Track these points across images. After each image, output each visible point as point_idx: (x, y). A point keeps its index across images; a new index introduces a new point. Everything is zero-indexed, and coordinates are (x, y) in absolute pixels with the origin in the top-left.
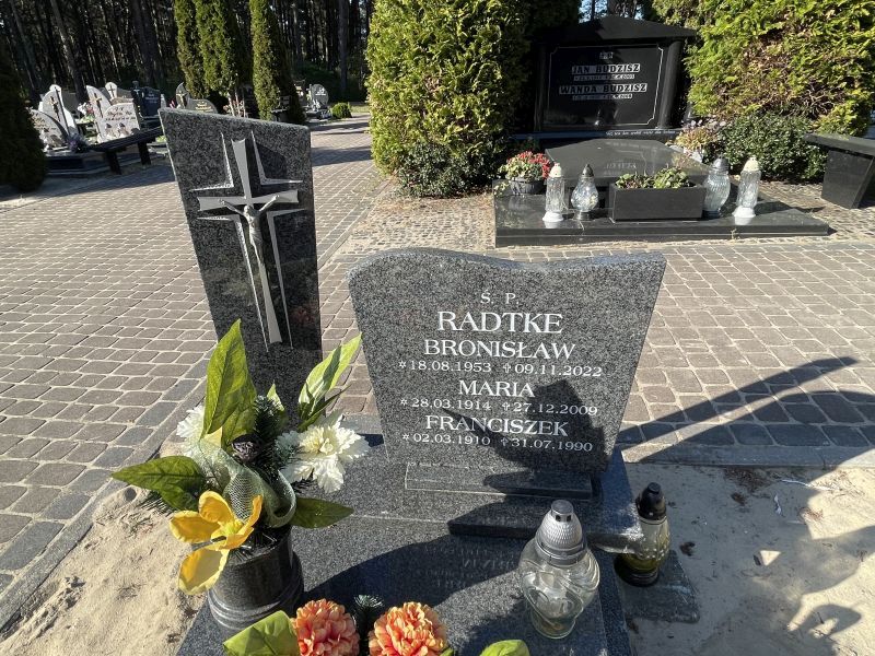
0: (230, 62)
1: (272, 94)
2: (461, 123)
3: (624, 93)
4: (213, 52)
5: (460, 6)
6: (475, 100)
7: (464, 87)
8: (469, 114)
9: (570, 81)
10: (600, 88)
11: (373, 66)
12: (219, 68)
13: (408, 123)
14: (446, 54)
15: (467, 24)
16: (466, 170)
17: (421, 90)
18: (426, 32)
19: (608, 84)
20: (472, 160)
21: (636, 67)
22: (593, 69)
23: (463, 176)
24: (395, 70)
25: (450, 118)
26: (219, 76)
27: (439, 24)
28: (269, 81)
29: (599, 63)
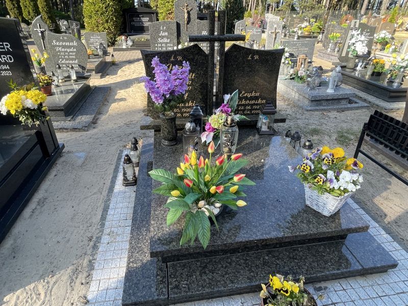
0: (33, 10)
1: (48, 22)
2: (107, 29)
3: (146, 25)
4: (26, 7)
5: (104, 4)
6: (110, 24)
7: (107, 21)
8: (109, 28)
9: (133, 21)
10: (141, 23)
11: (85, 16)
12: (29, 12)
13: (95, 29)
14: (102, 14)
15: (106, 8)
16: (110, 40)
17: (97, 22)
18: (96, 9)
19: (142, 22)
20: (111, 38)
21: (148, 19)
22: (138, 19)
23: (110, 42)
24: (91, 17)
25: (105, 29)
26: (30, 15)
27: (99, 7)
28: (46, 18)
29: (139, 17)
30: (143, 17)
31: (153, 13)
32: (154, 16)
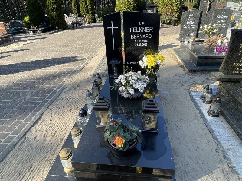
1: (91, 16)
4: (82, 8)
21: (151, 10)
26: (84, 12)
29: (146, 10)
30: (148, 9)
31: (155, 7)
32: (155, 9)
